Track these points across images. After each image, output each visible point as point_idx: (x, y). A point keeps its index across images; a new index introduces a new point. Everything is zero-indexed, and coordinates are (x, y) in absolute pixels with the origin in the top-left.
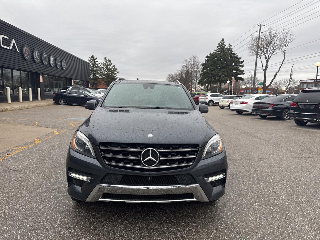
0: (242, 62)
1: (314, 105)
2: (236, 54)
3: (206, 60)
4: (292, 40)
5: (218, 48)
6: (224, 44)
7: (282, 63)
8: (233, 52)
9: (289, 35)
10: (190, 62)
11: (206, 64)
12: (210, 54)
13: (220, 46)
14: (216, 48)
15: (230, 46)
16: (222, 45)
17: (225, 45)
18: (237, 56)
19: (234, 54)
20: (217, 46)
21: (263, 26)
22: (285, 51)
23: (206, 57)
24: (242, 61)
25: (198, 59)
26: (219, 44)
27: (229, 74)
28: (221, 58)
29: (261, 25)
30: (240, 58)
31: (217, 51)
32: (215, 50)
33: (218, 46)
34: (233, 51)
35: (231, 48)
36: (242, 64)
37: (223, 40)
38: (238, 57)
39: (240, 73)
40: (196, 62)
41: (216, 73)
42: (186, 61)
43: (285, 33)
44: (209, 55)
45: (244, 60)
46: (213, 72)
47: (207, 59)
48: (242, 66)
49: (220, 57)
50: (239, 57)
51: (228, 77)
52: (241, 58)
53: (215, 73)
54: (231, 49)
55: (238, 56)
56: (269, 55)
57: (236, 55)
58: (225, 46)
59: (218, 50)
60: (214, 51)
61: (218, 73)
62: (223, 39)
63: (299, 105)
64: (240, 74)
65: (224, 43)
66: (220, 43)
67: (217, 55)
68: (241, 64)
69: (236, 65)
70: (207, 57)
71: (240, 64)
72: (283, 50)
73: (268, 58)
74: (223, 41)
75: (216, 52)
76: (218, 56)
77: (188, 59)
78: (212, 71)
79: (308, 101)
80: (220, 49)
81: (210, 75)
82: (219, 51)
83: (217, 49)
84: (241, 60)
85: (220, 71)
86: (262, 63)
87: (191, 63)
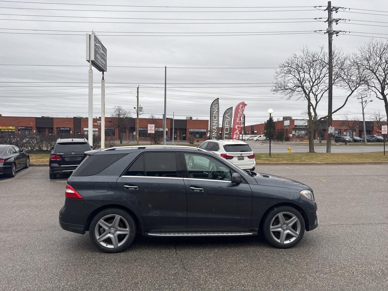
1: (81, 157)
63: (64, 158)
79: (74, 153)
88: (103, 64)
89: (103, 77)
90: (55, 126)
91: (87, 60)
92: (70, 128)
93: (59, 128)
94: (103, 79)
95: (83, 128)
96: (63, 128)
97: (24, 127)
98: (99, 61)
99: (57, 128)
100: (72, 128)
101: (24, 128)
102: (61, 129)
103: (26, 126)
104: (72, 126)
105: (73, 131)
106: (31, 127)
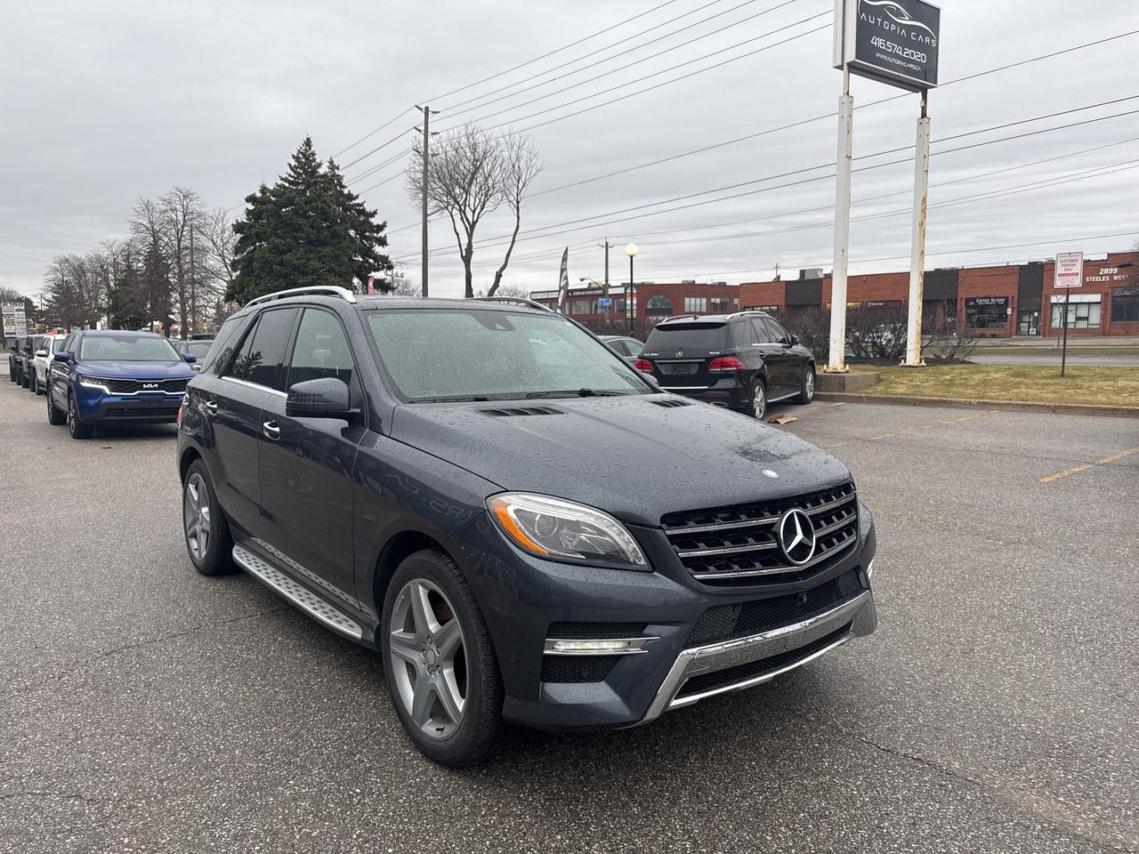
0: (380, 228)
1: (698, 365)
2: (357, 197)
3: (249, 212)
4: (534, 171)
5: (295, 172)
6: (314, 160)
7: (514, 241)
8: (346, 191)
9: (524, 153)
10: (166, 211)
11: (251, 226)
12: (264, 190)
13: (299, 163)
14: (286, 172)
15: (333, 166)
16: (305, 160)
17: (318, 161)
18: (361, 205)
19: (350, 197)
20: (290, 165)
21: (433, 112)
22: (518, 202)
23: (248, 200)
24: (381, 223)
25: (200, 205)
26: (296, 158)
27: (344, 267)
28: (308, 207)
29: (427, 108)
30: (373, 214)
31: (290, 182)
32: (282, 179)
33: (293, 163)
34: (344, 187)
35: (338, 175)
36: (381, 234)
37: (308, 143)
38: (364, 210)
39: (379, 265)
40: (192, 213)
41: (297, 259)
42: (148, 206)
43: (515, 147)
44: (259, 195)
45: (385, 222)
46: (284, 257)
47: (251, 207)
48: (383, 242)
49: (306, 203)
50: (369, 208)
51: (340, 276)
52: (375, 212)
53: (295, 262)
54: (340, 178)
55: (365, 205)
56: (474, 212)
57: (358, 201)
58: (319, 165)
59: (295, 178)
60: (280, 182)
61: (304, 260)
62: (308, 140)
63: (659, 366)
64: (377, 270)
65: (313, 154)
66: (300, 156)
67: (294, 194)
68: (378, 233)
69: (363, 237)
70: (251, 199)
71: (375, 235)
72: (511, 198)
73: (471, 221)
74: (310, 149)
75: (287, 185)
76: (297, 199)
77: (155, 201)
78: (283, 253)
79: (680, 354)
80: (299, 174)
81: (274, 267)
82: (298, 184)
83: (290, 175)
84: (375, 221)
85: (311, 256)
86: (458, 235)
87: (174, 216)
88: (911, 66)
89: (924, 109)
90: (962, 294)
91: (836, 67)
92: (1007, 298)
93: (974, 300)
94: (924, 115)
95: (1048, 298)
96: (986, 298)
97: (881, 302)
98: (882, 56)
99: (968, 300)
100: (1013, 297)
101: (881, 304)
102: (980, 302)
103: (887, 298)
104: (1013, 292)
105: (1015, 306)
106: (897, 301)
